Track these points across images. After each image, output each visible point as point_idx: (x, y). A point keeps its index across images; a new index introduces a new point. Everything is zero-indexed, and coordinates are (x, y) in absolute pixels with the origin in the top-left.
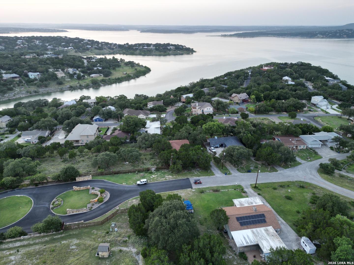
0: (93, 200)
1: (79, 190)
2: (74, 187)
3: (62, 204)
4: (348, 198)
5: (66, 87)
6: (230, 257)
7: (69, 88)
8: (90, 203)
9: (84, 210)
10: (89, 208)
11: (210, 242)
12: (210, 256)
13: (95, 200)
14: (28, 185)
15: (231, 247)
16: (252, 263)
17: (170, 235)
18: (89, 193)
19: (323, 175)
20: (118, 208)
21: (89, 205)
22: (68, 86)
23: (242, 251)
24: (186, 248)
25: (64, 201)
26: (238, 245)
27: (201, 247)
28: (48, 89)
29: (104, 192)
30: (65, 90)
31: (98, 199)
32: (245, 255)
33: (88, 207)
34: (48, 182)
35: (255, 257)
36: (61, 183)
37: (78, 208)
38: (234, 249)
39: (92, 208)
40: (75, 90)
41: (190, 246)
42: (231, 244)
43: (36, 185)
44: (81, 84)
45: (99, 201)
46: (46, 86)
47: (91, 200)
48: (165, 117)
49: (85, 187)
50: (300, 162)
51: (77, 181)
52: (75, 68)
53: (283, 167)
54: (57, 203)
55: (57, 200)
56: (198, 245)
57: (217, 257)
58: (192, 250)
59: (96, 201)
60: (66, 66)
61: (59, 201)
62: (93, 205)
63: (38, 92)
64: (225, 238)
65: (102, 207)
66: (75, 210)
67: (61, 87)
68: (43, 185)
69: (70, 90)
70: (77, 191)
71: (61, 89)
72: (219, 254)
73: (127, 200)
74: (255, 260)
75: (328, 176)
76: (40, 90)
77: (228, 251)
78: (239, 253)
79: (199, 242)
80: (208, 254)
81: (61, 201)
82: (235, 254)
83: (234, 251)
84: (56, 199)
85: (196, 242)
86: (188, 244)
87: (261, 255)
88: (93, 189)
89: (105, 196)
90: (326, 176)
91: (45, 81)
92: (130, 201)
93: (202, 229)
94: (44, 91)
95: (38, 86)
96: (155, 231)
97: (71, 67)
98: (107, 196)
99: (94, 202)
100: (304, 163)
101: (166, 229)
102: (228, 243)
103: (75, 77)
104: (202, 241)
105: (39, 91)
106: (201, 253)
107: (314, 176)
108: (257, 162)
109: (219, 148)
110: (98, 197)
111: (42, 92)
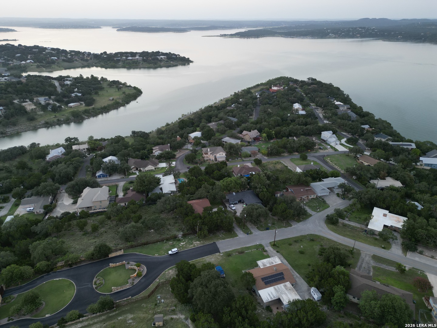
0: (132, 276)
1: (116, 267)
2: (110, 264)
3: (104, 282)
4: (348, 246)
5: (41, 124)
6: (259, 311)
7: (44, 124)
8: (130, 278)
9: (128, 286)
10: (131, 283)
11: (244, 302)
12: (245, 313)
13: (134, 275)
14: (62, 266)
15: (259, 303)
16: (276, 314)
17: (213, 301)
18: (126, 269)
19: (330, 225)
20: (158, 281)
21: (130, 281)
22: (43, 122)
23: (268, 305)
24: (226, 310)
25: (104, 280)
26: (265, 301)
27: (237, 307)
28: (17, 128)
29: (140, 265)
30: (40, 128)
31: (137, 274)
32: (271, 308)
33: (129, 283)
34: (81, 261)
35: (277, 308)
36: (95, 261)
37: (121, 285)
38: (262, 304)
39: (133, 283)
40: (51, 126)
41: (230, 308)
42: (259, 301)
43: (70, 265)
44: (60, 119)
45: (139, 275)
46: (14, 124)
47: (131, 276)
48: (176, 167)
49: (121, 263)
50: (311, 213)
51: (109, 257)
52: (46, 95)
53: (296, 221)
54: (98, 282)
55: (98, 279)
56: (235, 306)
57: (251, 314)
58: (231, 311)
59: (136, 276)
60: (34, 94)
61: (100, 281)
62: (133, 280)
63: (5, 134)
64: (254, 296)
65: (143, 281)
66: (119, 287)
67: (33, 124)
68: (77, 265)
69: (45, 127)
70: (114, 267)
71: (34, 126)
72: (252, 311)
73: (164, 272)
74: (278, 312)
75: (334, 226)
76: (8, 130)
77: (258, 307)
78: (266, 307)
79: (236, 304)
80: (244, 312)
81: (102, 280)
82: (263, 308)
83: (262, 306)
84: (96, 278)
85: (233, 305)
86: (227, 307)
87: (282, 306)
88: (128, 263)
89: (142, 269)
90: (332, 226)
91: (12, 117)
92: (167, 272)
93: (234, 290)
94: (13, 130)
95: (4, 125)
96: (200, 299)
97: (42, 94)
98: (144, 269)
99: (134, 277)
100: (314, 215)
101: (209, 296)
102: (257, 300)
103: (49, 108)
104: (238, 303)
105: (7, 132)
106: (239, 312)
107: (322, 227)
108: (274, 217)
109: (238, 204)
110: (137, 272)
111: (11, 133)
